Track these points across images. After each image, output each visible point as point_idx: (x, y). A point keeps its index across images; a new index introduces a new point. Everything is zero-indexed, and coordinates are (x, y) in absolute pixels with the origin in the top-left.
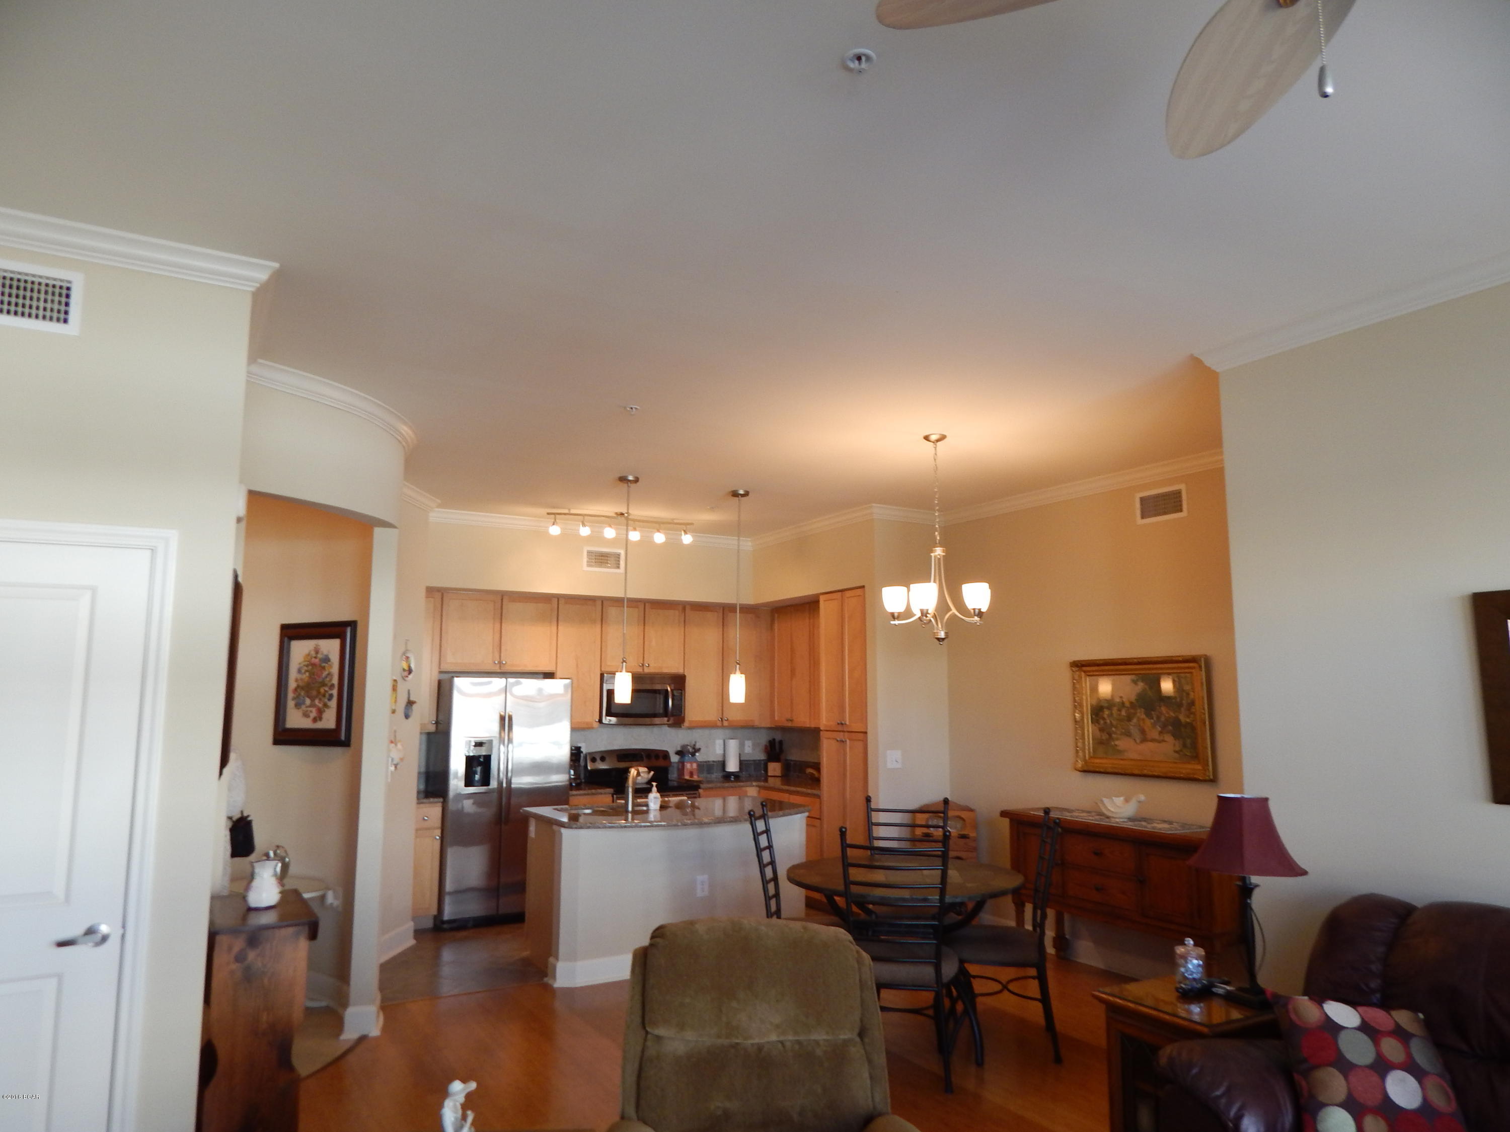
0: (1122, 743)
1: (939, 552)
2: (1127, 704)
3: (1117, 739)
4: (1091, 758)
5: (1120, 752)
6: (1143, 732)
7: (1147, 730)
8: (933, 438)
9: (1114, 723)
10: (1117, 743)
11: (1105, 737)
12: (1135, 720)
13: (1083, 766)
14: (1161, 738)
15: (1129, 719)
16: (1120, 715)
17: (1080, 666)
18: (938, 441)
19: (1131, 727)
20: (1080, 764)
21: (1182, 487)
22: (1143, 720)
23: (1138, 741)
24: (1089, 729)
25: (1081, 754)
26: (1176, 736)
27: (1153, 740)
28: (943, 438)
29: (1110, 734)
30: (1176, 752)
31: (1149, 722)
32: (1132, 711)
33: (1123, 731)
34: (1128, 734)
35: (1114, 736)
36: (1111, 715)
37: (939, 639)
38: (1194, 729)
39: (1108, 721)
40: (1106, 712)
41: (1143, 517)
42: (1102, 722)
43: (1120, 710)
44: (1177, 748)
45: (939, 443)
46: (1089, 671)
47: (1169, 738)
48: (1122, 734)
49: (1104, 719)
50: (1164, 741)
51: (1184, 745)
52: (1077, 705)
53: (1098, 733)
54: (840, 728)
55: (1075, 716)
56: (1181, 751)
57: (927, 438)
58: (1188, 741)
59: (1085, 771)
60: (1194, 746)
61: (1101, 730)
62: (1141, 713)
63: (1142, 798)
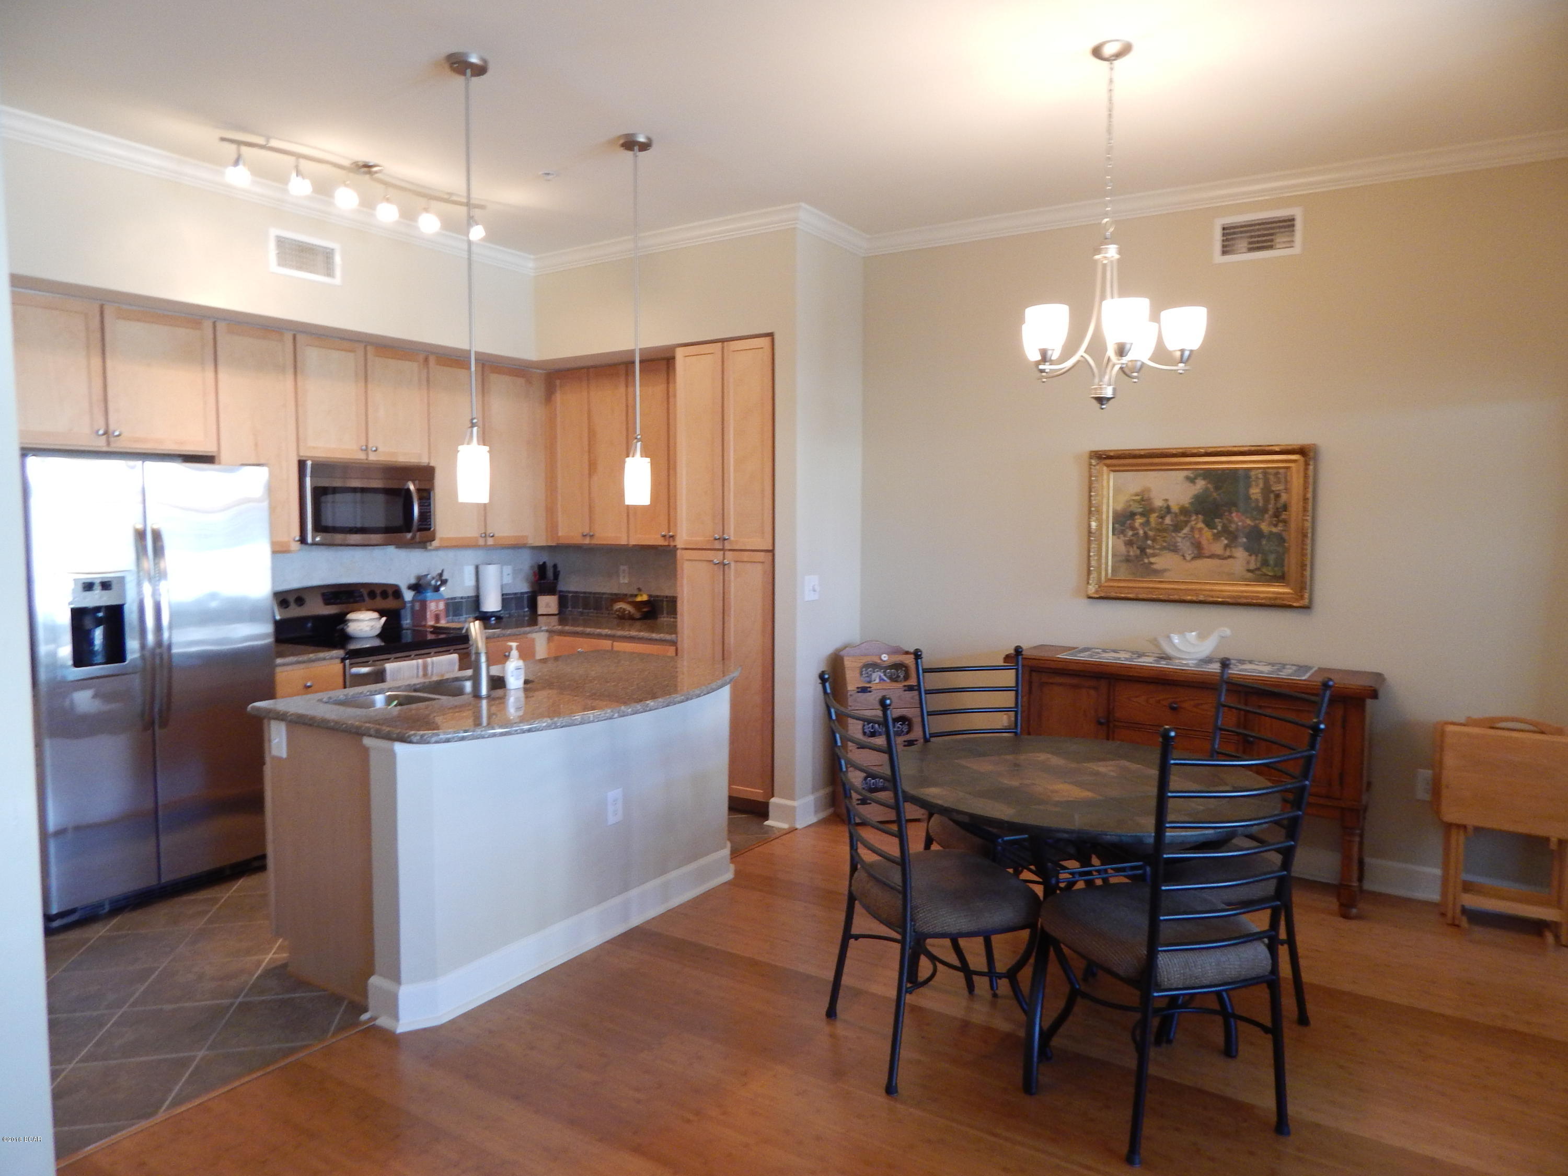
0: (1162, 561)
1: (1112, 252)
2: (1175, 509)
3: (1154, 555)
4: (1108, 580)
5: (1156, 572)
6: (1198, 546)
7: (1204, 542)
8: (1108, 51)
9: (1151, 533)
10: (1153, 560)
11: (1134, 552)
12: (1186, 530)
13: (1097, 592)
14: (1228, 553)
15: (1177, 528)
16: (1161, 523)
17: (1102, 457)
18: (1118, 56)
19: (1179, 540)
20: (1092, 589)
21: (1297, 212)
22: (1200, 530)
23: (1188, 558)
24: (1110, 543)
25: (1094, 575)
26: (1250, 550)
27: (1212, 556)
28: (1126, 50)
29: (1143, 550)
30: (1249, 571)
31: (1207, 534)
32: (1182, 518)
33: (1165, 544)
34: (1174, 549)
35: (1149, 551)
36: (1147, 522)
37: (1101, 400)
38: (1281, 539)
39: (1141, 532)
40: (1139, 521)
41: (1224, 252)
42: (1130, 533)
43: (1163, 517)
44: (1252, 566)
46: (1115, 466)
47: (1240, 554)
48: (1163, 548)
49: (1133, 528)
50: (1230, 557)
51: (1265, 563)
52: (1092, 510)
53: (1122, 549)
54: (718, 545)
55: (1089, 526)
56: (1258, 569)
58: (1272, 558)
59: (1105, 596)
60: (1280, 562)
61: (1129, 543)
62: (1197, 522)
63: (1227, 632)
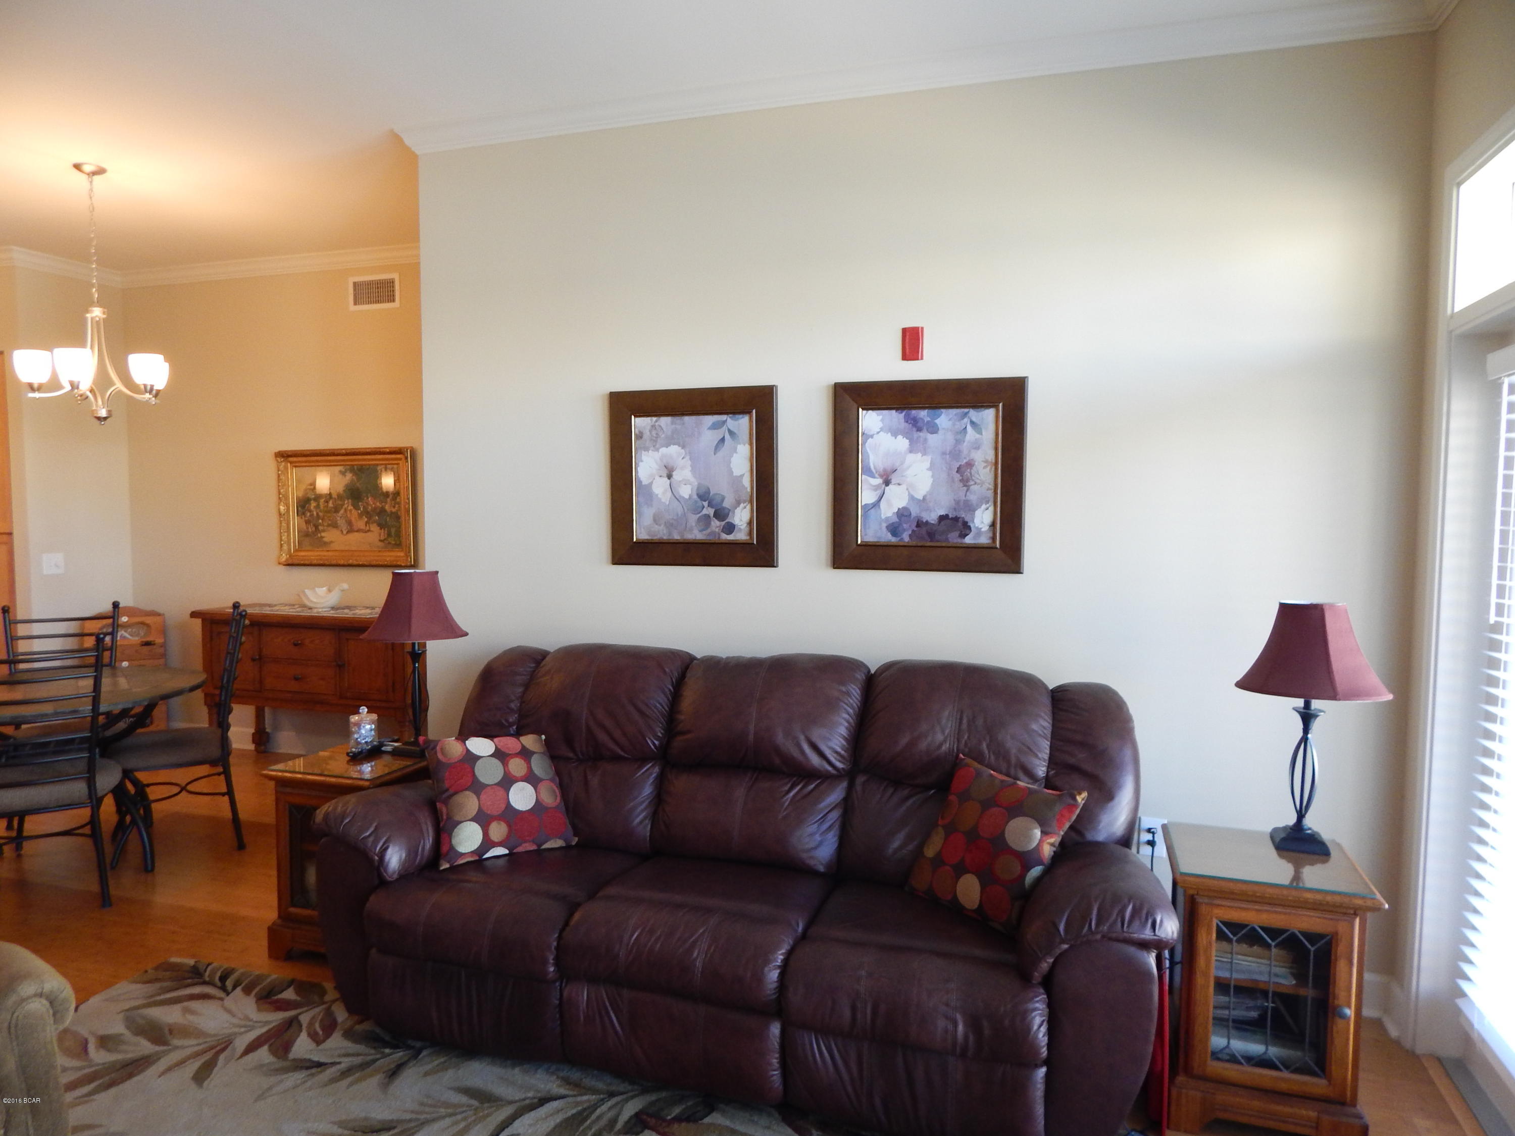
0: (329, 535)
1: (97, 313)
2: (334, 495)
3: (324, 531)
4: (295, 551)
5: (326, 543)
6: (350, 523)
7: (353, 520)
8: (87, 168)
9: (321, 514)
10: (323, 534)
11: (311, 529)
12: (342, 511)
13: (287, 560)
14: (368, 528)
15: (336, 510)
16: (327, 506)
17: (284, 456)
18: (94, 173)
19: (339, 518)
20: (284, 557)
21: (395, 276)
22: (351, 511)
23: (345, 532)
24: (295, 521)
25: (285, 547)
26: (381, 526)
27: (358, 531)
28: (100, 171)
29: (316, 527)
30: (380, 541)
31: (355, 512)
32: (340, 503)
33: (330, 522)
34: (335, 525)
35: (321, 528)
36: (318, 507)
37: (99, 418)
38: (397, 517)
39: (315, 513)
40: (313, 504)
41: (355, 304)
42: (308, 514)
43: (327, 502)
44: (382, 538)
45: (96, 178)
46: (296, 462)
47: (374, 528)
48: (329, 525)
49: (310, 511)
50: (369, 531)
51: (389, 535)
52: (282, 498)
53: (304, 526)
55: (279, 509)
56: (385, 539)
57: (77, 167)
58: (393, 531)
59: (290, 564)
60: (398, 534)
61: (307, 522)
62: (348, 505)
63: (345, 586)
